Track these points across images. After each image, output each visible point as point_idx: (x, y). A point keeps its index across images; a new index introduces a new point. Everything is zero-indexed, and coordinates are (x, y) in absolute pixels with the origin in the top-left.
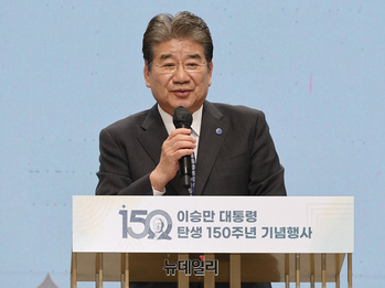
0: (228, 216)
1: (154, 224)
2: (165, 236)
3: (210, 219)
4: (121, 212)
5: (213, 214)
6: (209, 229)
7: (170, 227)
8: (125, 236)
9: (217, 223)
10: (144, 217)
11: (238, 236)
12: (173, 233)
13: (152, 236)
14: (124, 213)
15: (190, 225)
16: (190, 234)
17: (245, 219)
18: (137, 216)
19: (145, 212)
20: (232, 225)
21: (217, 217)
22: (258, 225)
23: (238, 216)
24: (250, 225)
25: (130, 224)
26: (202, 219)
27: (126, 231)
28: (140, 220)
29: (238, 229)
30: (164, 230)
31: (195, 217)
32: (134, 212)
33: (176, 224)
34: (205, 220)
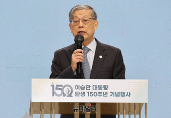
0: (96, 87)
1: (65, 90)
2: (70, 95)
3: (88, 88)
4: (52, 86)
5: (90, 86)
6: (88, 92)
7: (72, 92)
8: (53, 95)
9: (91, 90)
10: (61, 87)
11: (100, 96)
12: (73, 94)
13: (64, 95)
14: (53, 86)
15: (80, 91)
16: (80, 95)
17: (103, 88)
18: (58, 87)
19: (61, 86)
20: (97, 91)
21: (91, 88)
22: (108, 91)
23: (100, 87)
24: (105, 91)
25: (55, 91)
26: (85, 88)
27: (54, 93)
28: (60, 89)
29: (100, 93)
30: (70, 93)
31: (83, 88)
32: (57, 86)
33: (75, 90)
34: (86, 89)
